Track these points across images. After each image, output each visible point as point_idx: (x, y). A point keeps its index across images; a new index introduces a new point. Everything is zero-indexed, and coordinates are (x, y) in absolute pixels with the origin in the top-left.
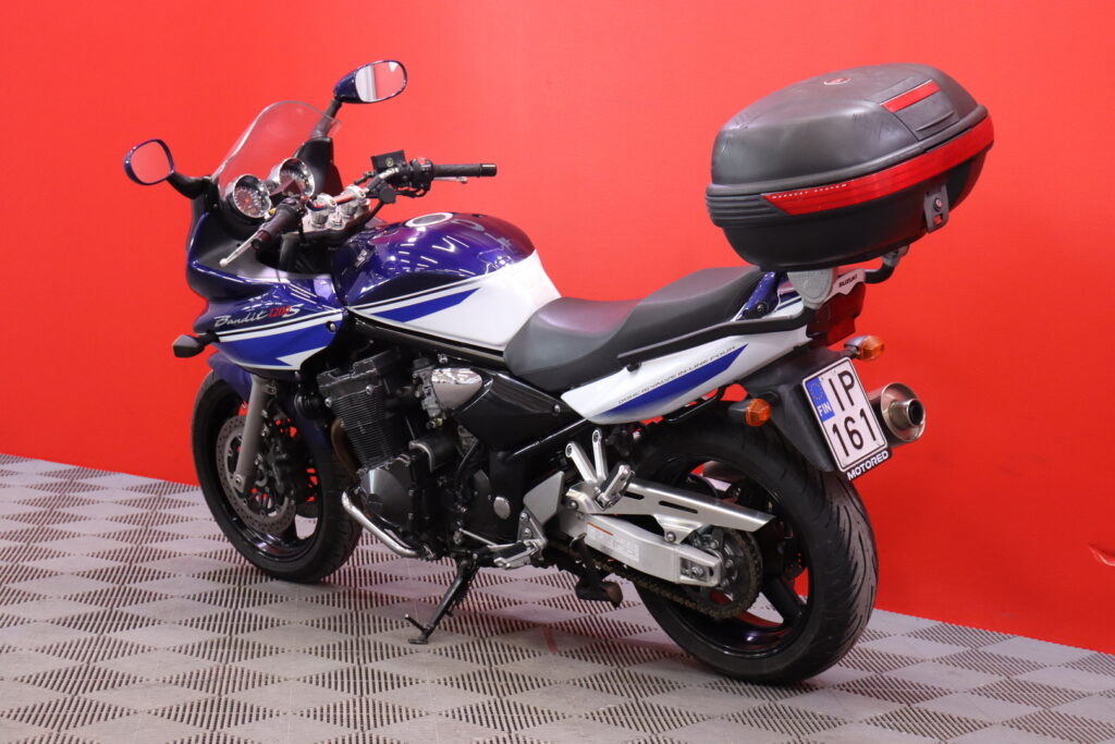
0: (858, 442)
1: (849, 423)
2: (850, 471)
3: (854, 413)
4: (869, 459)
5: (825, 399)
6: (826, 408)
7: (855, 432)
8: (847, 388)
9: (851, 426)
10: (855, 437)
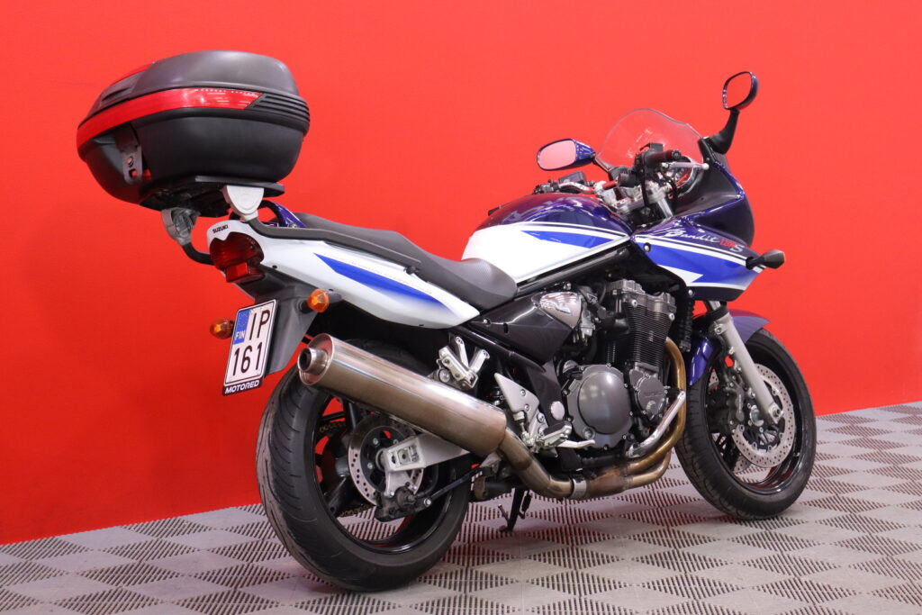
0: (245, 368)
1: (249, 350)
2: (229, 387)
3: (255, 344)
4: (245, 383)
5: (244, 328)
6: (242, 334)
7: (248, 359)
8: (262, 323)
9: (248, 354)
10: (246, 362)
